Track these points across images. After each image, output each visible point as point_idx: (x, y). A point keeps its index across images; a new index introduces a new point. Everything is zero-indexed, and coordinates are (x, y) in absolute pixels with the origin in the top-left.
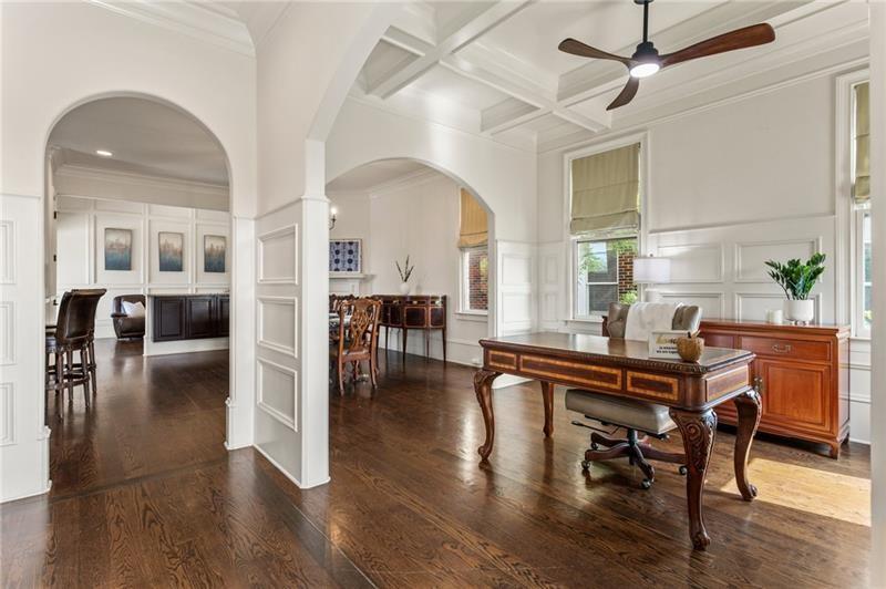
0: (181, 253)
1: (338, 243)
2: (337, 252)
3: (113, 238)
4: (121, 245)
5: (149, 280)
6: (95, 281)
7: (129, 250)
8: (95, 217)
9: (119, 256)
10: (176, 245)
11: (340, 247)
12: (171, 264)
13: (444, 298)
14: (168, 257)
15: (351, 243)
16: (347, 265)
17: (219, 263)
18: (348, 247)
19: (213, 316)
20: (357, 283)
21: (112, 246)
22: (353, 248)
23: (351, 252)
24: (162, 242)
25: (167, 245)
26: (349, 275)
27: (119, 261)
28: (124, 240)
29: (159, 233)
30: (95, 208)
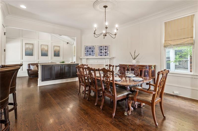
0: (47, 51)
1: (101, 47)
2: (101, 50)
3: (27, 46)
4: (30, 48)
5: (38, 59)
6: (22, 59)
7: (32, 50)
8: (22, 40)
9: (29, 52)
10: (46, 48)
11: (102, 48)
12: (44, 54)
13: (155, 66)
14: (44, 52)
15: (106, 47)
16: (105, 54)
17: (58, 54)
18: (105, 48)
19: (62, 72)
20: (108, 60)
21: (27, 48)
22: (107, 48)
23: (106, 49)
24: (42, 48)
25: (43, 49)
26: (105, 57)
27: (29, 53)
28: (31, 47)
29: (41, 45)
30: (22, 37)
